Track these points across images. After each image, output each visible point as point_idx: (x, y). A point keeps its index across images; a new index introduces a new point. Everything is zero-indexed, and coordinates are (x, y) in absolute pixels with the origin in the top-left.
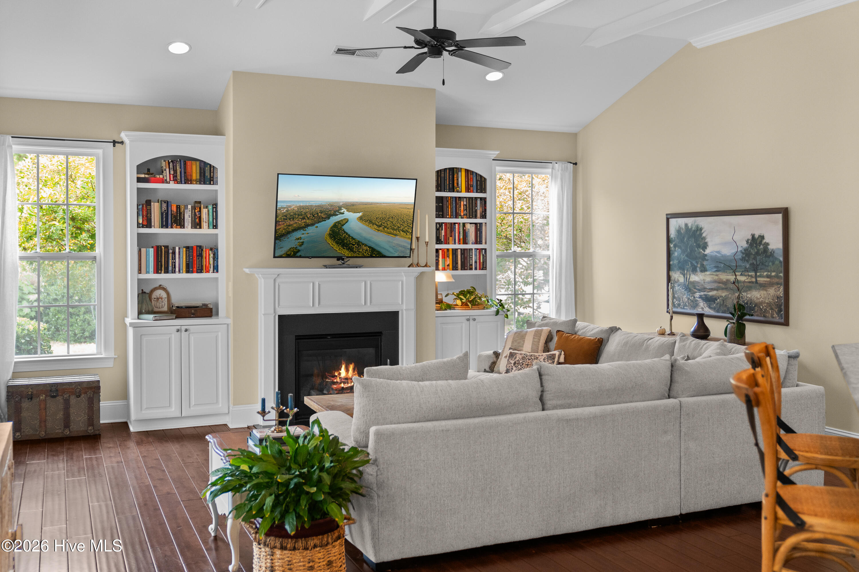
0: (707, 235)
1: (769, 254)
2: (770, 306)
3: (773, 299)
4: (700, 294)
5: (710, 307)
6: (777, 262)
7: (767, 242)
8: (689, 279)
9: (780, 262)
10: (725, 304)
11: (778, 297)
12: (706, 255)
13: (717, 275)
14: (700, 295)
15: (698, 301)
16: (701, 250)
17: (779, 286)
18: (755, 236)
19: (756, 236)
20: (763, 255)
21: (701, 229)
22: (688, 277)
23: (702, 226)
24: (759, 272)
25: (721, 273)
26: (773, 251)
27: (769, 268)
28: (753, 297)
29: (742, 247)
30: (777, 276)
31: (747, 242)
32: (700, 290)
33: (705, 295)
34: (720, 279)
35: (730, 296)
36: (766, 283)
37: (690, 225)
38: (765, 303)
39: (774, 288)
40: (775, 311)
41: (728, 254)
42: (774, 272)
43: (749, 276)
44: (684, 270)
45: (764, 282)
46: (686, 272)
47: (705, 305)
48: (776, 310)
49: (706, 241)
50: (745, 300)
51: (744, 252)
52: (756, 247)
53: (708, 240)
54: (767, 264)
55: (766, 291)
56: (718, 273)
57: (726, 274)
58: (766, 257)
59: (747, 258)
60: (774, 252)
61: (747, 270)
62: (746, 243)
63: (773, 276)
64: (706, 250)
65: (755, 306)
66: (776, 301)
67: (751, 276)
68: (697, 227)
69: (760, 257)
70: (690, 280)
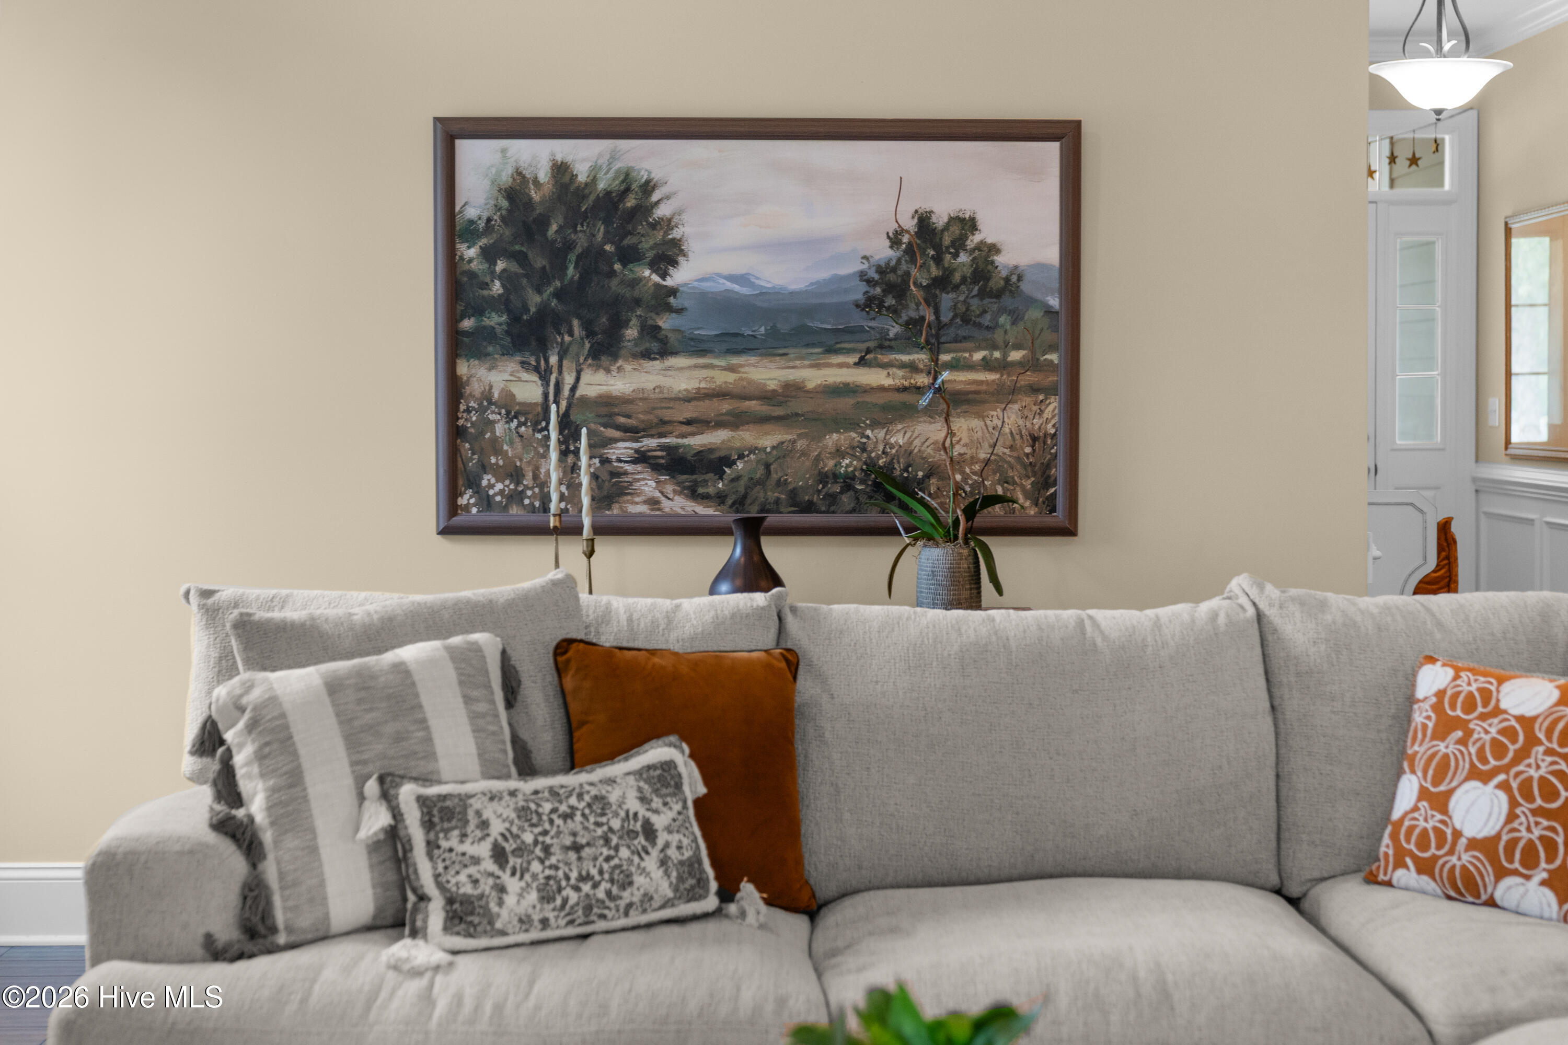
0: (680, 212)
1: (996, 283)
2: (999, 469)
3: (1011, 448)
4: (636, 445)
5: (693, 494)
6: (1034, 314)
7: (989, 241)
8: (574, 389)
9: (1050, 312)
10: (775, 476)
11: (1034, 439)
12: (673, 292)
13: (731, 369)
14: (637, 451)
15: (626, 473)
16: (647, 273)
17: (1041, 397)
18: (934, 219)
19: (940, 219)
20: (970, 291)
21: (648, 187)
22: (569, 379)
23: (656, 175)
24: (948, 351)
25: (753, 359)
26: (1016, 275)
27: (998, 336)
28: (917, 442)
29: (865, 257)
30: (1032, 364)
31: (895, 241)
32: (633, 432)
33: (662, 447)
34: (750, 382)
35: (801, 444)
36: (984, 388)
37: (582, 173)
38: (973, 460)
39: (1016, 407)
40: (1023, 488)
41: (794, 287)
42: (1017, 347)
43: (903, 366)
44: (542, 348)
45: (973, 388)
46: (554, 360)
47: (669, 489)
48: (1028, 484)
49: (676, 234)
50: (879, 457)
51: (877, 277)
52: (938, 260)
53: (683, 231)
54: (986, 320)
55: (982, 417)
56: (735, 360)
57: (781, 361)
58: (982, 294)
59: (890, 301)
60: (1020, 278)
61: (885, 344)
62: (888, 243)
63: (1013, 364)
64: (671, 270)
65: (928, 476)
66: (1028, 450)
67: (913, 368)
68: (627, 177)
69: (952, 295)
70: (578, 393)
